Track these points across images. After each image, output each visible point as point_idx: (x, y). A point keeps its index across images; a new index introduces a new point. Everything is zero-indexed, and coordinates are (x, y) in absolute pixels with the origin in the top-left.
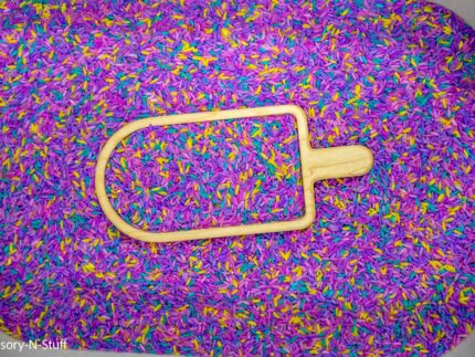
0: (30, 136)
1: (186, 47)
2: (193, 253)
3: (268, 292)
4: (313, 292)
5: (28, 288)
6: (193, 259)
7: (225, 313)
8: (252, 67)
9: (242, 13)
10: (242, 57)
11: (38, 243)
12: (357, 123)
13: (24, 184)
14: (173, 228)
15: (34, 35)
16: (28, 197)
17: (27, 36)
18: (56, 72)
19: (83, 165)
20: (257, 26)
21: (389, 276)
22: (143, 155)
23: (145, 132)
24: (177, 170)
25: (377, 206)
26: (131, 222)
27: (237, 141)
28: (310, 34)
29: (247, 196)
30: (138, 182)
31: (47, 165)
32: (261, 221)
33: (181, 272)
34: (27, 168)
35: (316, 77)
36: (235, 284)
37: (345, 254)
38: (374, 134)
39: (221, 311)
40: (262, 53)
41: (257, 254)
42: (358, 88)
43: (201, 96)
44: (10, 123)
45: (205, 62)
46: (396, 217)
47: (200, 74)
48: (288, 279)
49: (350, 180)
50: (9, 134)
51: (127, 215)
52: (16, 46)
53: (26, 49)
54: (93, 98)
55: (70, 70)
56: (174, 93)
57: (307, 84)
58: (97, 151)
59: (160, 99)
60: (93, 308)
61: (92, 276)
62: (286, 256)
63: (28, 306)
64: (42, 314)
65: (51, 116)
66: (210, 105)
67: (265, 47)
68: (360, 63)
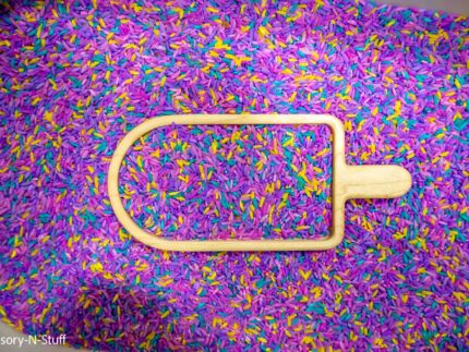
0: (44, 124)
1: (219, 44)
2: (207, 263)
3: (283, 310)
4: (330, 315)
5: (31, 283)
6: (206, 269)
7: (236, 326)
8: (288, 71)
9: (282, 11)
10: (278, 60)
11: (44, 238)
12: (394, 142)
13: (34, 174)
14: (188, 237)
15: (56, 15)
16: (37, 189)
17: (47, 14)
18: (75, 57)
19: (99, 160)
20: (298, 27)
21: (409, 304)
22: (163, 155)
23: (166, 130)
24: (198, 174)
25: (405, 230)
26: (143, 227)
27: (267, 150)
28: (353, 42)
29: (271, 210)
30: (154, 184)
31: (60, 156)
32: (284, 236)
33: (193, 281)
34: (38, 158)
35: (355, 89)
36: (249, 299)
37: (367, 278)
38: (411, 155)
39: (230, 324)
40: (300, 57)
41: (276, 271)
42: (398, 104)
43: (230, 97)
44: (23, 107)
45: (237, 61)
46: (422, 243)
47: (231, 75)
48: (305, 299)
49: (379, 201)
50: (22, 120)
51: (140, 219)
52: (35, 25)
53: (45, 29)
54: (116, 90)
55: (91, 57)
56: (202, 92)
57: (345, 95)
58: (114, 147)
59: (186, 96)
60: (98, 310)
61: (99, 276)
62: (306, 276)
63: (31, 301)
64: (45, 311)
65: (67, 104)
66: (239, 107)
67: (304, 51)
68: (402, 79)
